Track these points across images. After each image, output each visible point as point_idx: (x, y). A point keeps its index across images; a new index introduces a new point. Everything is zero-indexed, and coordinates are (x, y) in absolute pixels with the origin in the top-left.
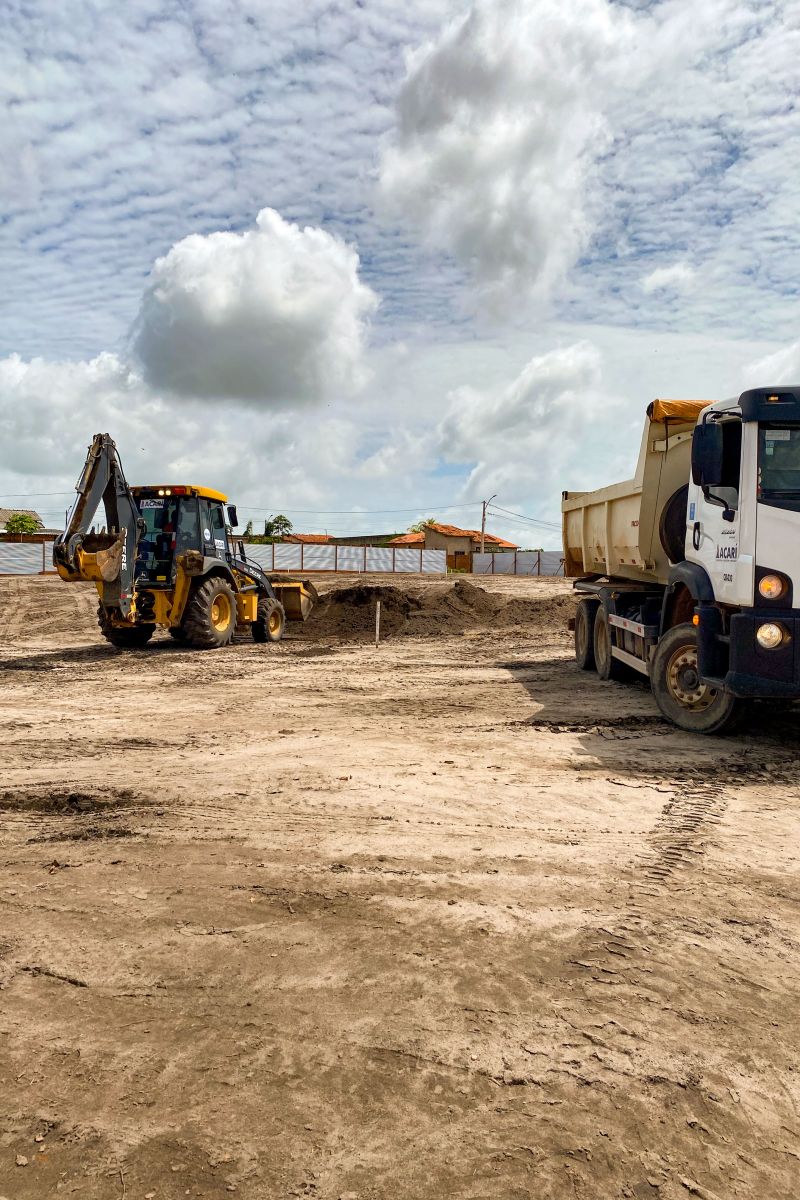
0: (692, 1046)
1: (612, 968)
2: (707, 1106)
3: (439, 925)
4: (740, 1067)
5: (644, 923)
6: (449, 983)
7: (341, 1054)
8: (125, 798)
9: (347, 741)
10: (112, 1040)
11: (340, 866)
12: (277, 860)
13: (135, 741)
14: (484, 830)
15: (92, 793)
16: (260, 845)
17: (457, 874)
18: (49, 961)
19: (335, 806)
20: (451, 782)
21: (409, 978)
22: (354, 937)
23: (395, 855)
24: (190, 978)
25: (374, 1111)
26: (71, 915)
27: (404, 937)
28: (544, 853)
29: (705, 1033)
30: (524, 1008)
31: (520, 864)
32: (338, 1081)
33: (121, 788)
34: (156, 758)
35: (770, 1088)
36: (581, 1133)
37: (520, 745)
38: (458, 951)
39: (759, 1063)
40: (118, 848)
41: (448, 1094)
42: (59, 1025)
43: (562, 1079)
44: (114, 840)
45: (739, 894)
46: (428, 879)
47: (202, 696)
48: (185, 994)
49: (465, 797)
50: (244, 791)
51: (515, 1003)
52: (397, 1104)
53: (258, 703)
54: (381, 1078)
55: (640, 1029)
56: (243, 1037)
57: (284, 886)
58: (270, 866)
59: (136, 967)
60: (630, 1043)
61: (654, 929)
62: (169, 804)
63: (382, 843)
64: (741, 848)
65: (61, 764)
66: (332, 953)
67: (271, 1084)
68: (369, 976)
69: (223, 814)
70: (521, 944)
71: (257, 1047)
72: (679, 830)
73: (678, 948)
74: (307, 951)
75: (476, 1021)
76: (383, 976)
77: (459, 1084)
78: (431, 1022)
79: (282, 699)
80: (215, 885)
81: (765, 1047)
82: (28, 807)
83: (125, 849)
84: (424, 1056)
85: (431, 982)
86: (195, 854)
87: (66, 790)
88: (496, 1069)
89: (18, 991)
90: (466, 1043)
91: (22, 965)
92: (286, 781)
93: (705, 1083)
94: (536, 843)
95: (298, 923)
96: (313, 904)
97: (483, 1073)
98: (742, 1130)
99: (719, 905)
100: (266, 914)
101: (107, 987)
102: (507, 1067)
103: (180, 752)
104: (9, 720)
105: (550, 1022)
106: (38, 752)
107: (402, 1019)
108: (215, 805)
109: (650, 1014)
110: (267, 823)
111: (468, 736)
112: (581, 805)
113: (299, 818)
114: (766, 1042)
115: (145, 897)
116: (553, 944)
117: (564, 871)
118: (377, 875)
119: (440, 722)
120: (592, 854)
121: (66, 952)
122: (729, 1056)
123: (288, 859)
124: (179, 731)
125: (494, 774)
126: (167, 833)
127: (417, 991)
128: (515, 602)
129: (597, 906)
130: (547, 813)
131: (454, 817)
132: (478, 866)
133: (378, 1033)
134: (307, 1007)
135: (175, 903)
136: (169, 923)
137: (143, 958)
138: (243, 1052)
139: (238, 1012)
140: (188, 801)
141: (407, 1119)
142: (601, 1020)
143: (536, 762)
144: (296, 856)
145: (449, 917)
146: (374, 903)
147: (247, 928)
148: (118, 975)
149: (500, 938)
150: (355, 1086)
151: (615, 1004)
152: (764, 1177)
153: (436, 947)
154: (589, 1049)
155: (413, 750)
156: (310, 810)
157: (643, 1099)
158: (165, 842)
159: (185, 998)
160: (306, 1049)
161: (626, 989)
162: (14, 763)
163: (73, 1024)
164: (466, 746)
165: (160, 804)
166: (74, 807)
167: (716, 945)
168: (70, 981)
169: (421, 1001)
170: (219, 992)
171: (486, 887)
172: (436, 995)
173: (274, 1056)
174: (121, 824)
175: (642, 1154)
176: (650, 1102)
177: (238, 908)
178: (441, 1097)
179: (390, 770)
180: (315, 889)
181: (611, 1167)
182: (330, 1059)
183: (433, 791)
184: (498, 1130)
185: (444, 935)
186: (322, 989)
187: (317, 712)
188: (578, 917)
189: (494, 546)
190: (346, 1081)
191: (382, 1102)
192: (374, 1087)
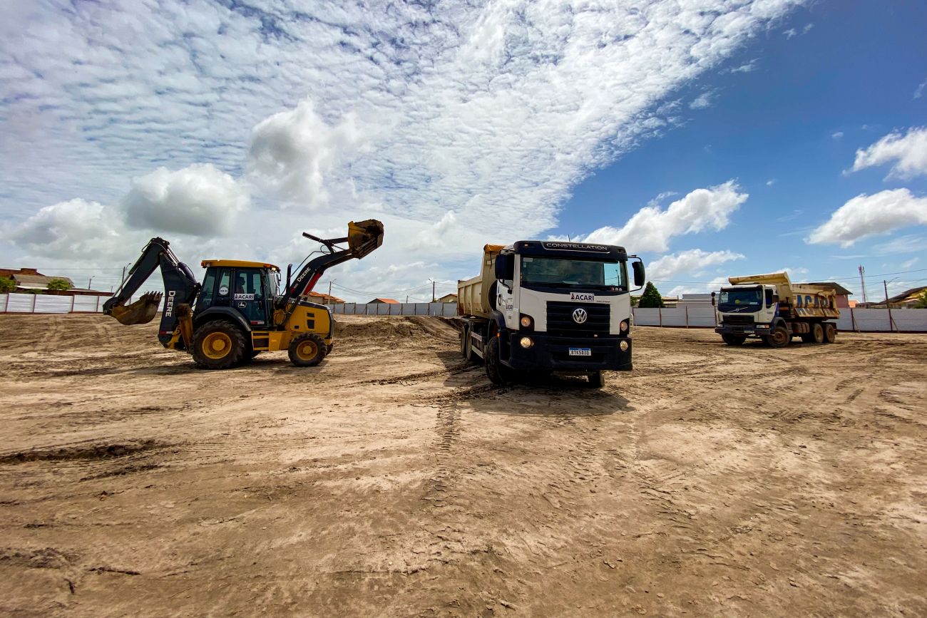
0: (484, 530)
1: (440, 498)
2: (499, 561)
3: (354, 492)
4: (504, 535)
5: (448, 473)
6: (367, 524)
7: (318, 581)
8: (149, 444)
9: (280, 399)
10: (164, 607)
11: (294, 468)
12: (256, 470)
13: (149, 409)
14: (362, 437)
15: (125, 444)
16: (244, 463)
17: (356, 462)
18: (109, 561)
19: (283, 435)
20: (340, 415)
21: (345, 525)
22: (309, 508)
23: (322, 457)
24: (213, 554)
25: (343, 612)
26: (120, 527)
27: (338, 503)
28: (394, 444)
29: (486, 521)
30: (407, 529)
31: (385, 452)
32: (319, 598)
33: (145, 438)
34: (166, 418)
35: (519, 543)
36: (452, 592)
37: (368, 392)
38: (367, 505)
39: (511, 531)
40: (149, 478)
41: (382, 589)
42: (123, 605)
43: (434, 563)
44: (146, 472)
45: (479, 451)
46: (342, 467)
47: (188, 380)
48: (209, 565)
49: (349, 421)
50: (226, 432)
51: (402, 527)
52: (356, 603)
53: (223, 382)
54: (344, 590)
55: (461, 527)
56: (254, 585)
57: (263, 485)
58: (252, 473)
59: (174, 554)
60: (459, 536)
61: (452, 474)
62: (180, 445)
63: (313, 452)
64: (473, 430)
65: (98, 427)
66: (299, 520)
67: (279, 611)
68: (324, 529)
69: (217, 447)
70: (397, 494)
71: (265, 590)
72: (447, 425)
73: (464, 481)
74: (284, 521)
75: (386, 542)
76: (331, 527)
77: (386, 581)
78: (364, 549)
79: (236, 379)
80: (220, 491)
81: (511, 523)
82: (78, 457)
83: (154, 477)
84: (365, 570)
85: (358, 526)
86: (203, 474)
87: (106, 444)
88: (402, 568)
89: (88, 587)
90: (385, 557)
91: (89, 567)
92: (251, 424)
93: (495, 548)
94: (388, 440)
95: (275, 505)
96: (283, 493)
97: (397, 572)
98: (514, 566)
99: (473, 458)
100: (255, 503)
101: (155, 571)
102: (408, 565)
103: (180, 413)
104: (55, 401)
105: (420, 534)
106: (80, 421)
107: (348, 551)
108: (211, 442)
109: (462, 518)
110: (245, 449)
111: (342, 390)
112: (403, 418)
113: (263, 444)
114: (510, 520)
115: (173, 506)
116: (411, 491)
117: (406, 453)
118: (315, 470)
119: (326, 385)
120: (414, 441)
121: (121, 553)
122: (499, 531)
123: (262, 469)
124: (177, 401)
125: (359, 408)
126: (183, 463)
127: (351, 532)
128: (350, 326)
129: (425, 468)
130: (390, 424)
131: (347, 433)
132: (366, 456)
133: (336, 562)
134: (290, 556)
135: (195, 507)
136: (192, 521)
137: (177, 548)
138: (257, 596)
139: (249, 570)
140: (193, 442)
141: (364, 611)
142: (443, 526)
143: (378, 400)
144: (267, 466)
145: (358, 486)
146: (317, 486)
147: (244, 515)
148: (161, 562)
149: (386, 493)
150: (330, 599)
151: (447, 517)
152: (531, 588)
153: (355, 505)
154: (442, 544)
155: (317, 400)
156: (269, 439)
157: (472, 564)
158: (182, 469)
159: (211, 568)
160: (296, 583)
161: (449, 508)
162: (63, 429)
163: (134, 602)
164: (343, 396)
165: (173, 446)
166: (112, 454)
167: (478, 477)
168: (128, 573)
169: (355, 538)
170: (234, 559)
171: (372, 467)
172: (362, 532)
173: (277, 593)
174: (150, 461)
175: (480, 594)
176: (474, 564)
177: (237, 503)
178: (379, 592)
179: (307, 412)
180: (282, 483)
181: (470, 606)
182: (312, 586)
183: (332, 420)
184: (413, 603)
185: (358, 497)
186: (298, 543)
187: (259, 385)
188: (418, 475)
189: (334, 301)
190: (324, 598)
191: (347, 604)
192: (341, 596)
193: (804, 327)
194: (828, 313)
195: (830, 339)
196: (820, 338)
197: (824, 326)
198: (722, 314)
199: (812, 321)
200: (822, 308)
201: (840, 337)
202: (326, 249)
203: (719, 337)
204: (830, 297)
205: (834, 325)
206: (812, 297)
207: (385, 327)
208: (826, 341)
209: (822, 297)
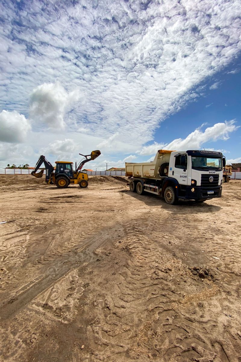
15: (72, 196)
132: (111, 196)
185: (113, 199)
194: (228, 174)
195: (227, 182)
197: (226, 178)
200: (226, 172)
201: (230, 181)
202: (85, 158)
204: (230, 169)
205: (229, 177)
207: (96, 179)
209: (226, 169)
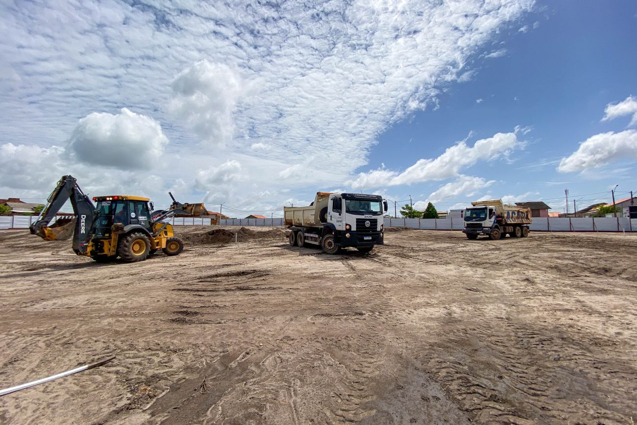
1: (361, 278)
5: (359, 275)
15: (246, 271)
21: (340, 282)
27: (333, 279)
31: (336, 271)
38: (342, 279)
60: (371, 284)
61: (361, 275)
66: (327, 281)
68: (335, 282)
70: (349, 277)
72: (348, 266)
83: (272, 276)
95: (316, 280)
109: (370, 281)
112: (330, 264)
116: (352, 277)
127: (343, 283)
129: (351, 274)
132: (330, 272)
147: (310, 281)
149: (345, 277)
151: (365, 281)
166: (244, 274)
172: (346, 282)
177: (305, 280)
185: (338, 278)
189: (223, 217)
193: (511, 229)
194: (525, 221)
195: (525, 235)
196: (519, 235)
197: (522, 228)
198: (466, 222)
199: (515, 225)
200: (522, 218)
201: (530, 234)
203: (465, 235)
204: (527, 212)
205: (528, 227)
206: (516, 212)
207: (279, 233)
208: (522, 236)
209: (522, 212)
